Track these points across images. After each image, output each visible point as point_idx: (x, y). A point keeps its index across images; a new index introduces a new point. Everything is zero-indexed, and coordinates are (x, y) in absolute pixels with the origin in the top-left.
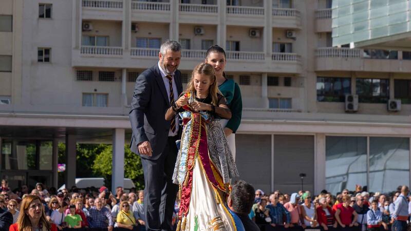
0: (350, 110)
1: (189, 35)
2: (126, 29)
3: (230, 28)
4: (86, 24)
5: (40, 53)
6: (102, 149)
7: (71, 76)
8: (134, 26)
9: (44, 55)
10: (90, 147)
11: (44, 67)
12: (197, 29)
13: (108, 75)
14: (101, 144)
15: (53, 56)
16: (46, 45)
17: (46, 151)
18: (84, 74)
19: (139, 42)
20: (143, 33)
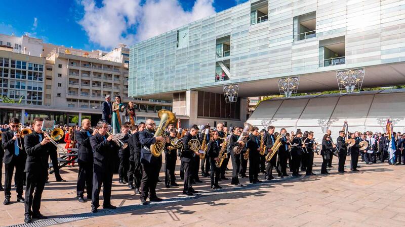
0: (147, 112)
1: (94, 92)
2: (79, 90)
3: (104, 91)
4: (69, 88)
5: (58, 94)
6: (73, 117)
7: (66, 100)
8: (81, 90)
9: (59, 95)
10: (71, 116)
11: (59, 98)
12: (96, 91)
13: (74, 100)
14: (74, 116)
15: (61, 95)
16: (59, 93)
17: (61, 117)
18: (69, 100)
19: (82, 93)
20: (83, 91)
